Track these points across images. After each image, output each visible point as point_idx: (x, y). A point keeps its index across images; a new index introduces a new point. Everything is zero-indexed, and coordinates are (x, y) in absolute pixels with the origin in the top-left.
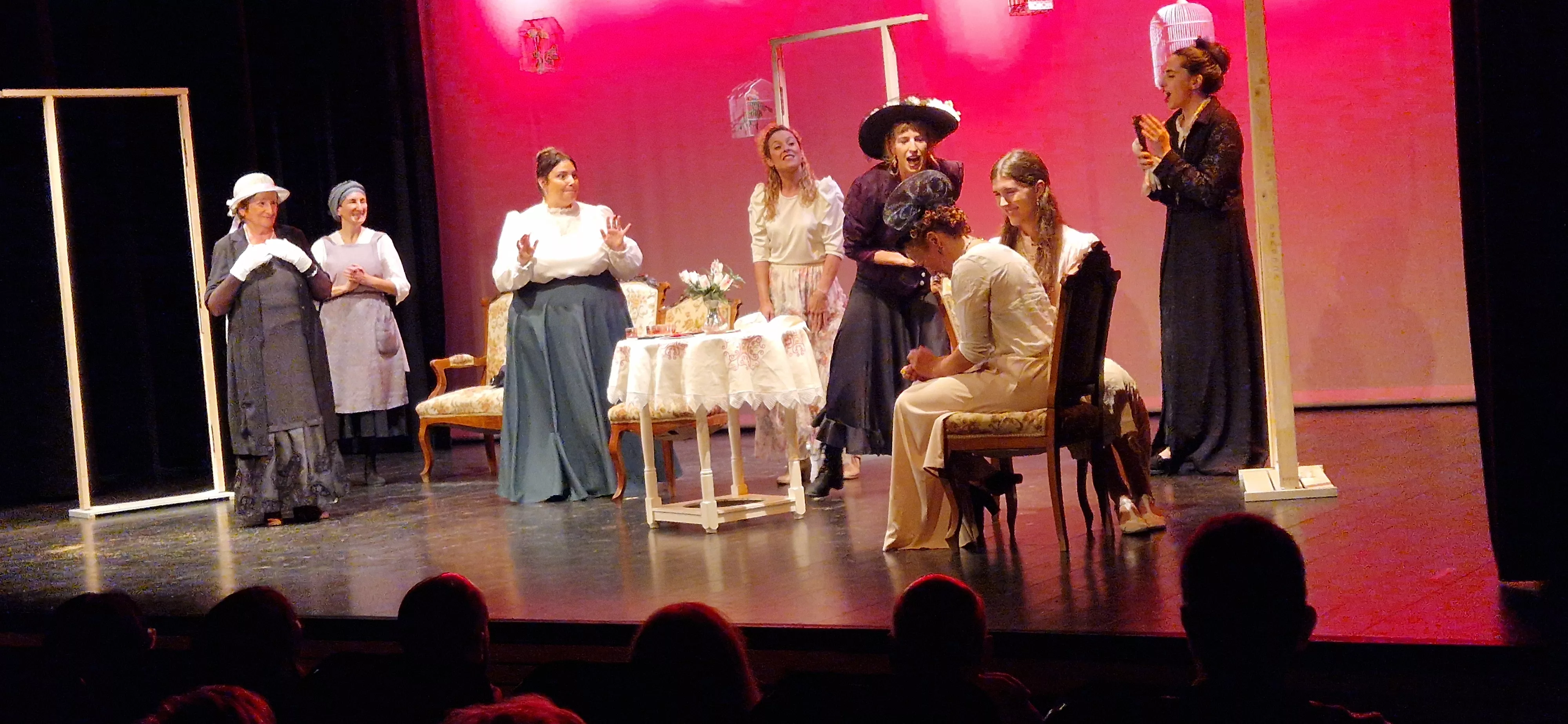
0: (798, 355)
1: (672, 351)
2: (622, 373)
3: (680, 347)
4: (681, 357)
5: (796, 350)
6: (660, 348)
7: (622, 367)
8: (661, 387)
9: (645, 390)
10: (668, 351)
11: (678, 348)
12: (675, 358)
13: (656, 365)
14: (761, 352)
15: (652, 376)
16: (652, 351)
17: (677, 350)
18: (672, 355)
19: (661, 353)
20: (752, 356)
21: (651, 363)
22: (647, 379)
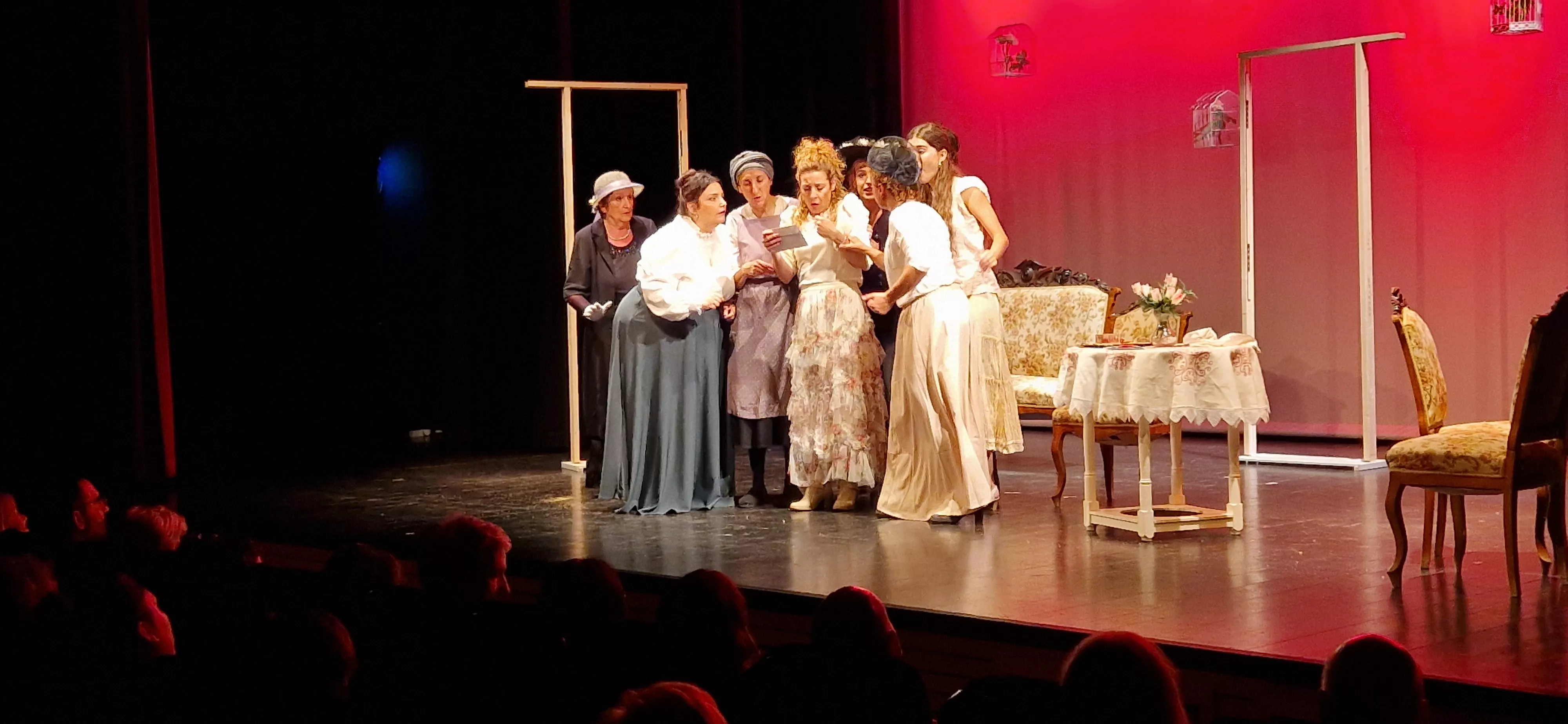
0: (1245, 375)
1: (1120, 362)
2: (1069, 379)
3: (1127, 358)
4: (1128, 368)
5: (1244, 369)
6: (1107, 357)
7: (1069, 373)
8: (1105, 396)
9: (1090, 398)
10: (1115, 361)
11: (1125, 359)
12: (1121, 369)
13: (1102, 374)
14: (1208, 368)
15: (1098, 384)
16: (1098, 359)
17: (1124, 361)
18: (1119, 366)
19: (1108, 362)
20: (1198, 372)
21: (1097, 372)
22: (1092, 387)
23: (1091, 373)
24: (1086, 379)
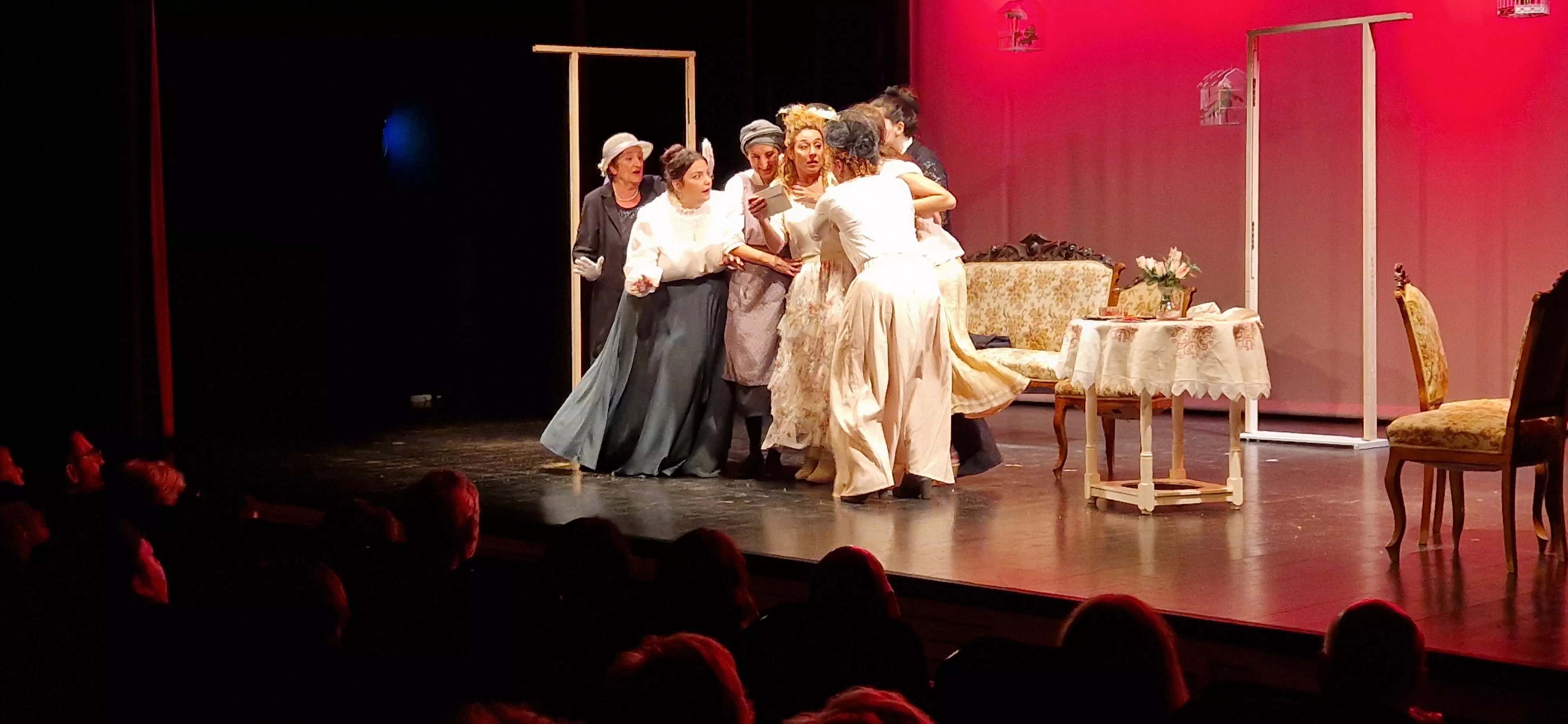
0: (1248, 350)
1: (1123, 335)
2: (1072, 350)
3: (1130, 331)
4: (1131, 341)
5: (1247, 344)
6: (1111, 330)
7: (1072, 345)
8: (1108, 369)
9: (1093, 371)
10: (1118, 334)
11: (1128, 331)
12: (1124, 341)
13: (1105, 346)
14: (1211, 342)
15: (1101, 356)
16: (1102, 332)
17: (1127, 334)
18: (1122, 339)
19: (1112, 334)
20: (1201, 346)
21: (1101, 344)
22: (1096, 359)
23: (1095, 345)
24: (1090, 351)
